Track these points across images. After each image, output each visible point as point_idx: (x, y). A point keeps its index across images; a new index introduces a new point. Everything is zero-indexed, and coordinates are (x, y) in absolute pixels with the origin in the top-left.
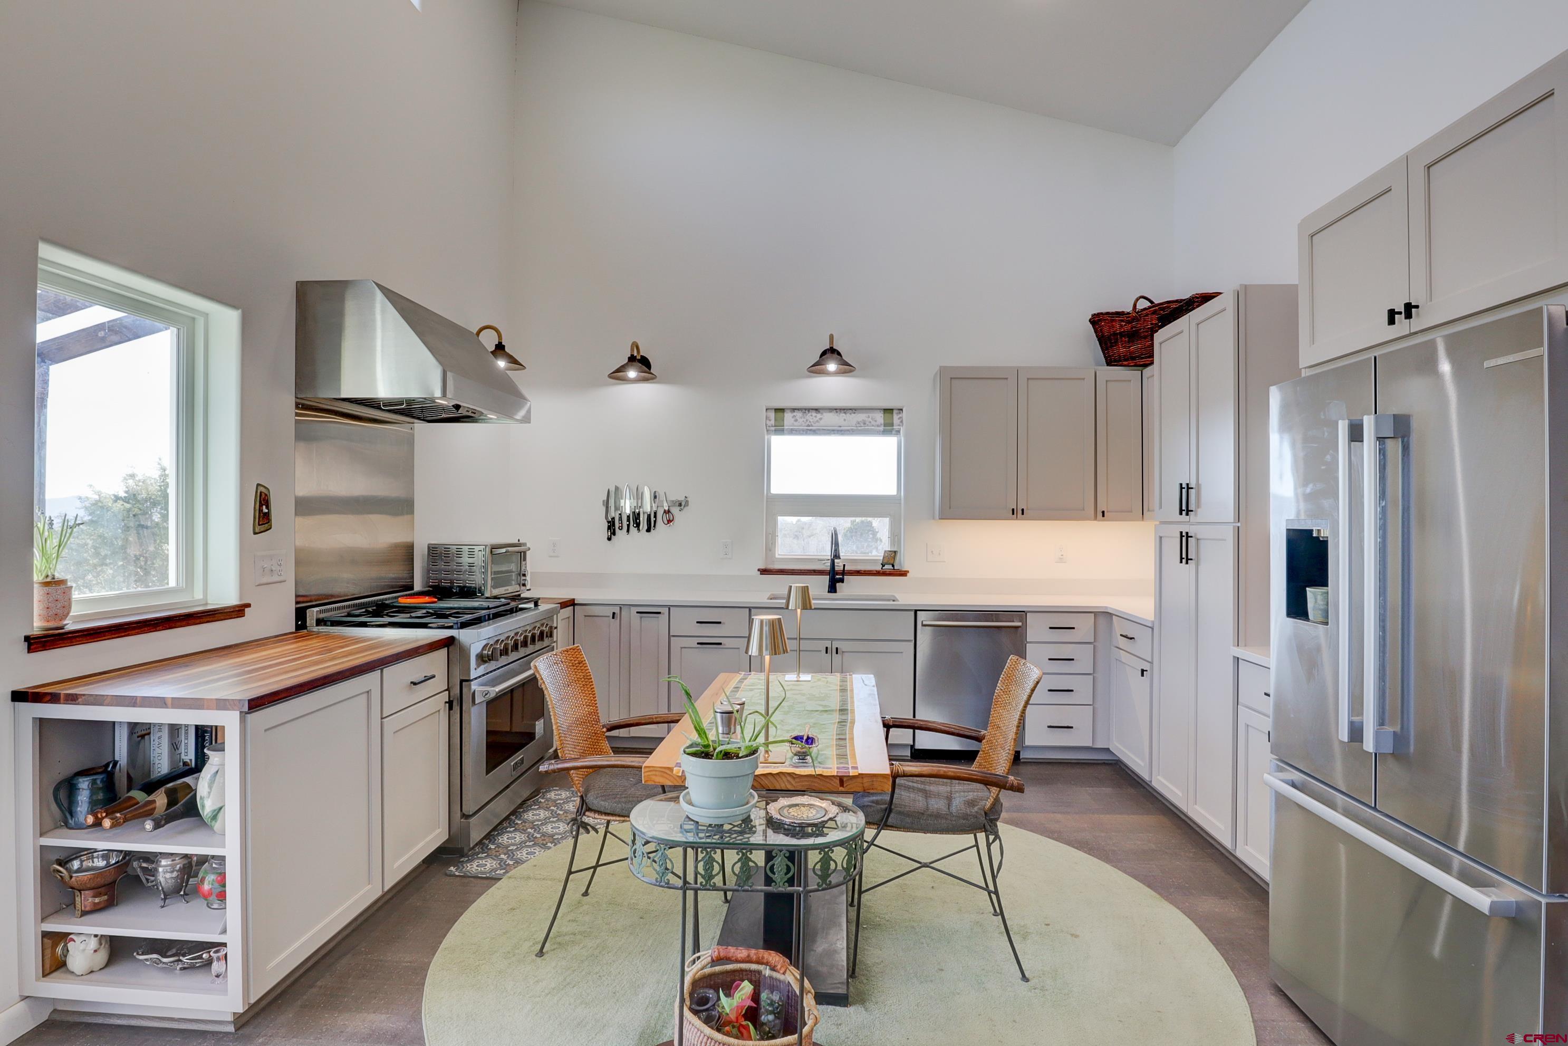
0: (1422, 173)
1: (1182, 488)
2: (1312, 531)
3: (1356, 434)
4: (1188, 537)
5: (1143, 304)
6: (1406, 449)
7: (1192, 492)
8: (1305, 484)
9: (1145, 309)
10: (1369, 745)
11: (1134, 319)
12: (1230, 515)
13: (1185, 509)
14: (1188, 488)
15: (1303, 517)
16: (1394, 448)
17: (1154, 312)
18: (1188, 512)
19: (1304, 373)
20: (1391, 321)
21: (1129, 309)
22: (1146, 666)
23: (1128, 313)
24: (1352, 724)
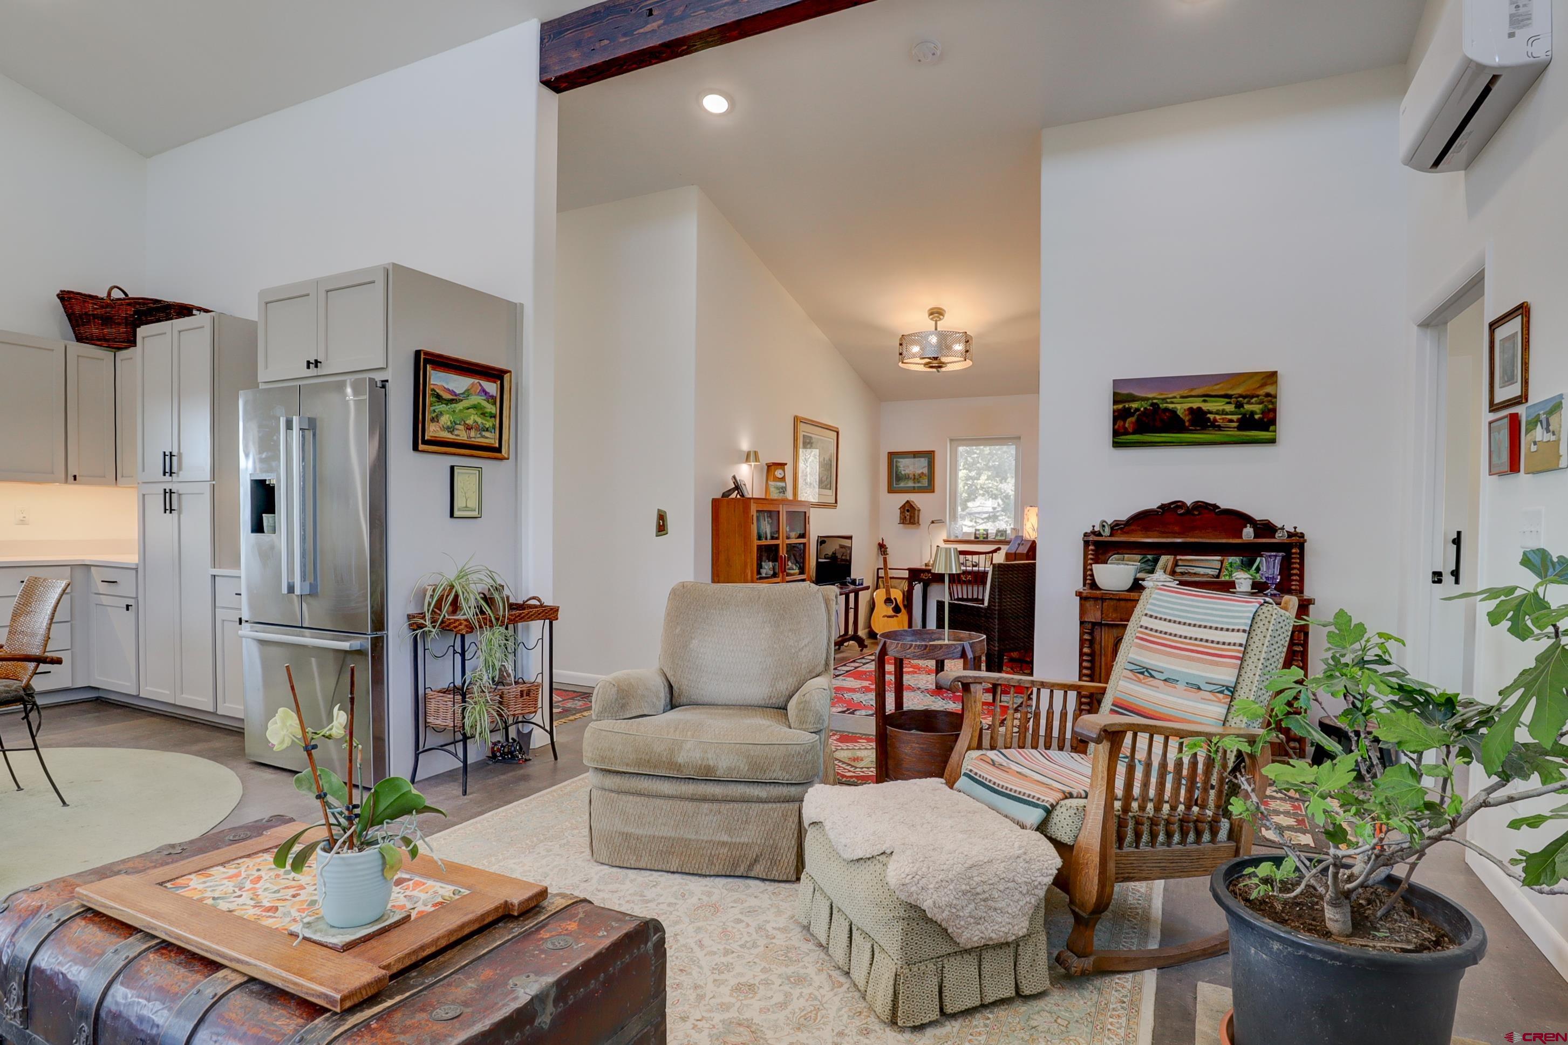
0: (324, 294)
1: (165, 455)
2: (265, 480)
3: (289, 426)
4: (171, 492)
5: (117, 294)
6: (314, 435)
7: (174, 459)
8: (260, 452)
9: (120, 299)
10: (297, 591)
11: (108, 305)
12: (207, 476)
13: (168, 471)
14: (171, 455)
15: (258, 471)
16: (309, 434)
17: (129, 304)
18: (171, 473)
19: (262, 386)
20: (308, 367)
21: (103, 294)
22: (130, 602)
23: (102, 299)
24: (289, 583)
